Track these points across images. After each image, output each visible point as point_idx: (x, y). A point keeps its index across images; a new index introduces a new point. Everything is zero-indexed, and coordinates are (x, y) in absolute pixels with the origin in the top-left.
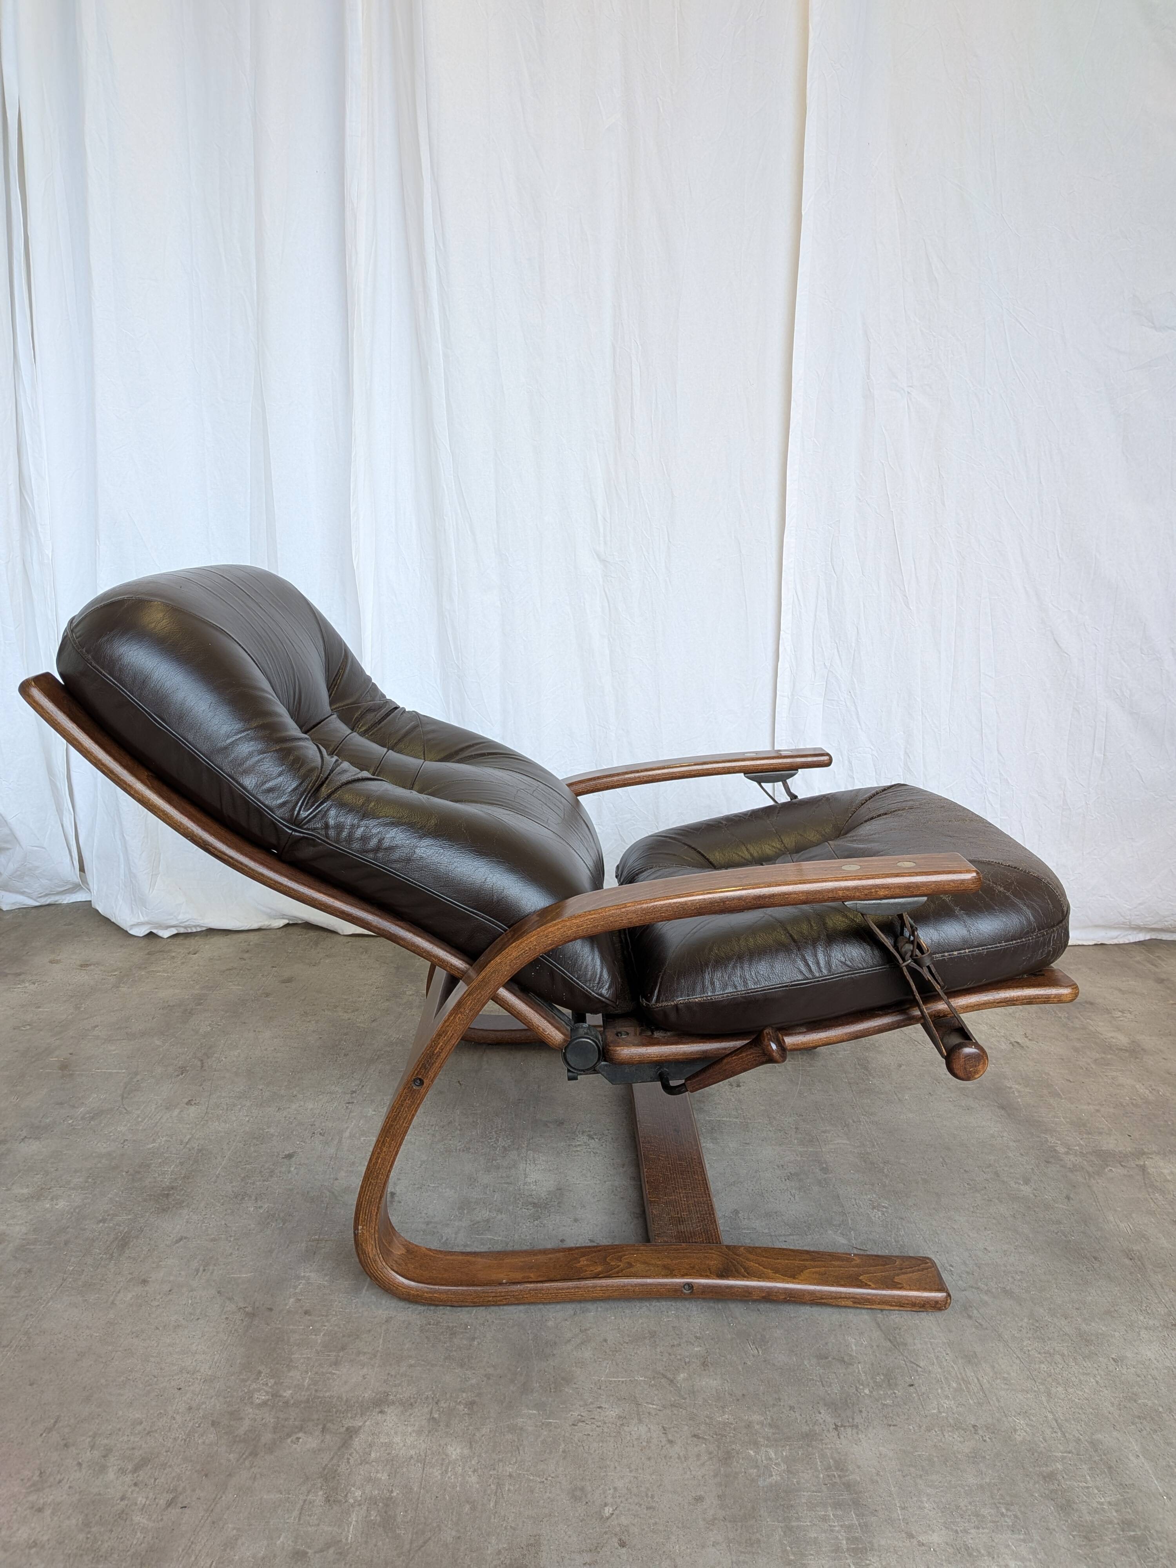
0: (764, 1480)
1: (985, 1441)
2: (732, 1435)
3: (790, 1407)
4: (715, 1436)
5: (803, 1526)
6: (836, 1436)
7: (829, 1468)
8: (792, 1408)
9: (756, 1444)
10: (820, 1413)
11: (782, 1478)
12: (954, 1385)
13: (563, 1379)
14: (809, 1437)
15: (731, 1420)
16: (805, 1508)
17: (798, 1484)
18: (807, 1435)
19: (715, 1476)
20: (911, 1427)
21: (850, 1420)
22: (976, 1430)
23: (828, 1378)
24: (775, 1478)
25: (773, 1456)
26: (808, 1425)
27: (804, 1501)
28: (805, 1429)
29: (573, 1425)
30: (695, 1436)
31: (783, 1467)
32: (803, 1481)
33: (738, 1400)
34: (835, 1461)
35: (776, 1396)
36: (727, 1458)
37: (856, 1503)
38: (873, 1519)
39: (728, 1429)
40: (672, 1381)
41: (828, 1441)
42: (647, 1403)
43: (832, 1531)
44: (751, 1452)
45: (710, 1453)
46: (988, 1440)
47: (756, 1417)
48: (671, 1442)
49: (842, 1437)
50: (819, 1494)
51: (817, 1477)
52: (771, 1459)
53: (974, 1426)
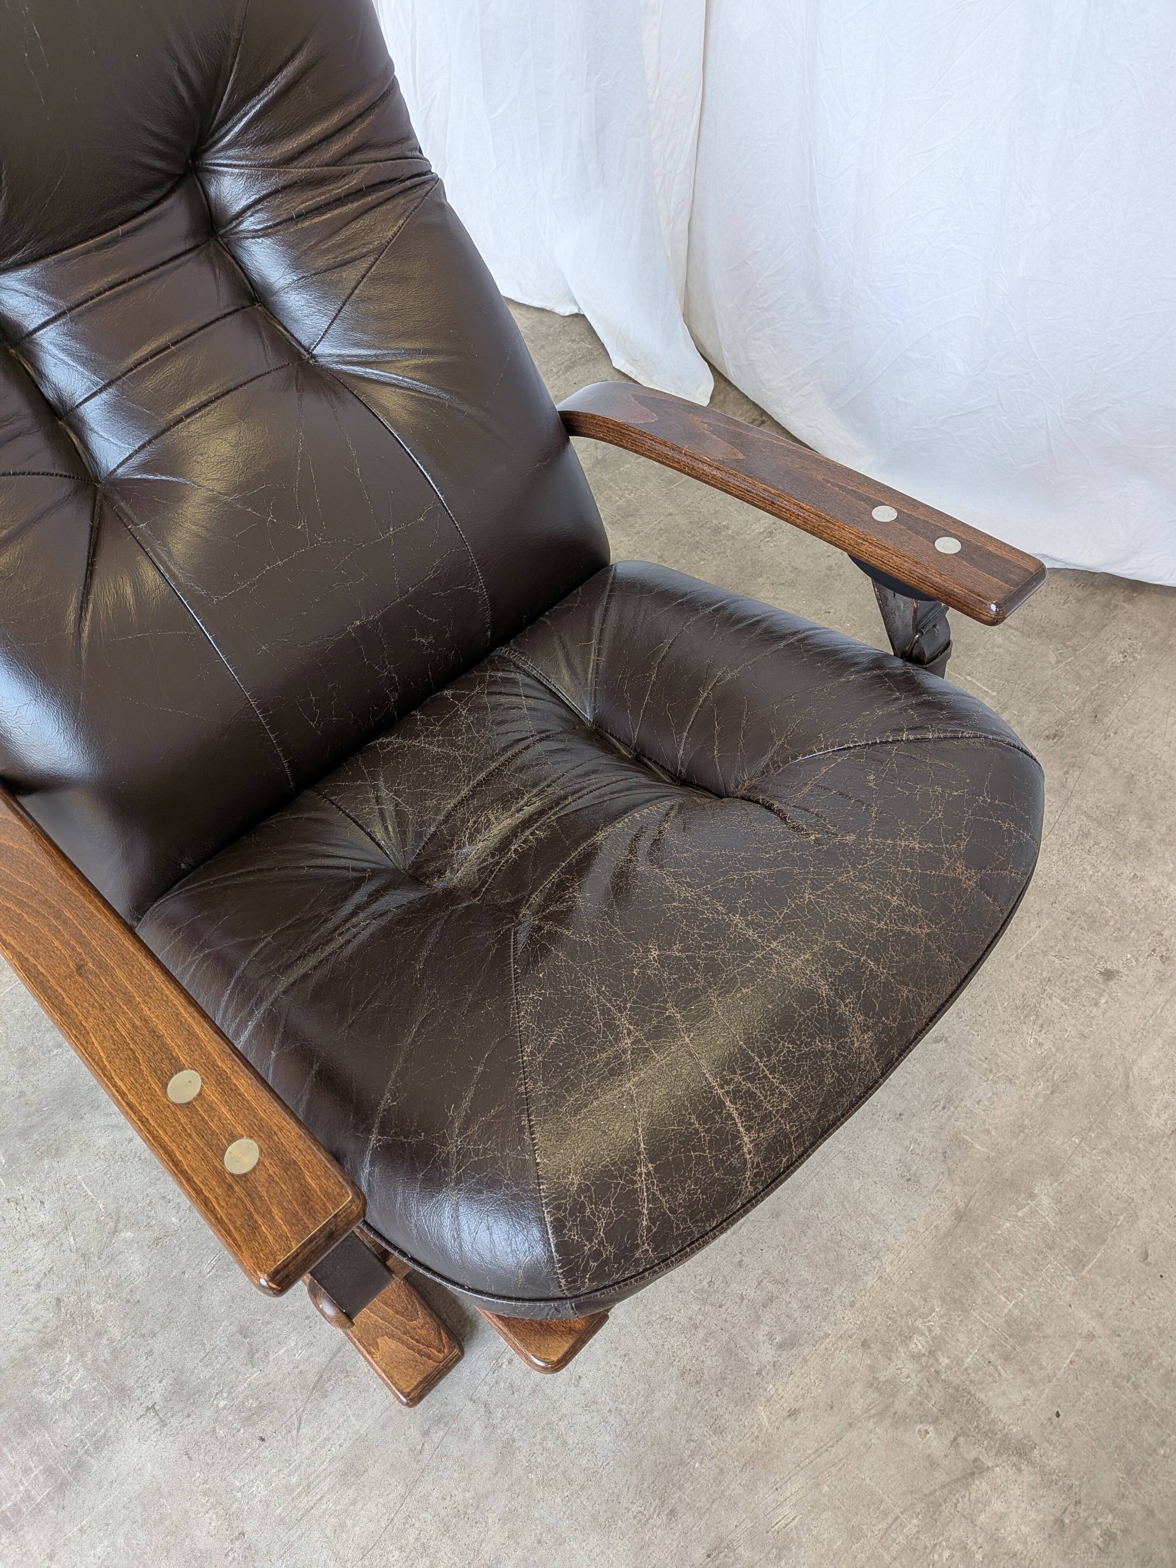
0: (41, 1392)
1: (227, 1555)
2: (80, 1327)
3: (151, 1350)
4: (68, 1316)
5: (8, 1459)
6: (138, 1415)
7: (90, 1435)
8: (150, 1353)
9: (82, 1355)
10: (160, 1382)
11: (53, 1405)
12: (294, 1480)
13: (57, 1149)
14: (122, 1393)
15: (97, 1316)
16: (29, 1447)
17: (55, 1422)
18: (123, 1390)
19: (21, 1350)
20: (198, 1474)
21: (170, 1414)
22: (237, 1539)
23: (217, 1357)
24: (50, 1399)
25: (76, 1379)
26: (137, 1382)
27: (37, 1440)
28: (131, 1382)
29: (8, 1200)
30: (58, 1300)
31: (68, 1397)
32: (60, 1424)
33: (128, 1302)
34: (105, 1435)
35: (157, 1328)
36: (48, 1344)
37: (63, 1486)
38: (53, 1512)
39: (84, 1320)
40: (115, 1231)
41: (127, 1412)
42: (73, 1233)
43: (16, 1485)
44: (68, 1358)
45: (46, 1327)
46: (230, 1558)
47: (116, 1333)
48: (38, 1286)
49: (141, 1420)
50: (54, 1447)
51: (73, 1433)
52: (71, 1379)
53: (242, 1534)
